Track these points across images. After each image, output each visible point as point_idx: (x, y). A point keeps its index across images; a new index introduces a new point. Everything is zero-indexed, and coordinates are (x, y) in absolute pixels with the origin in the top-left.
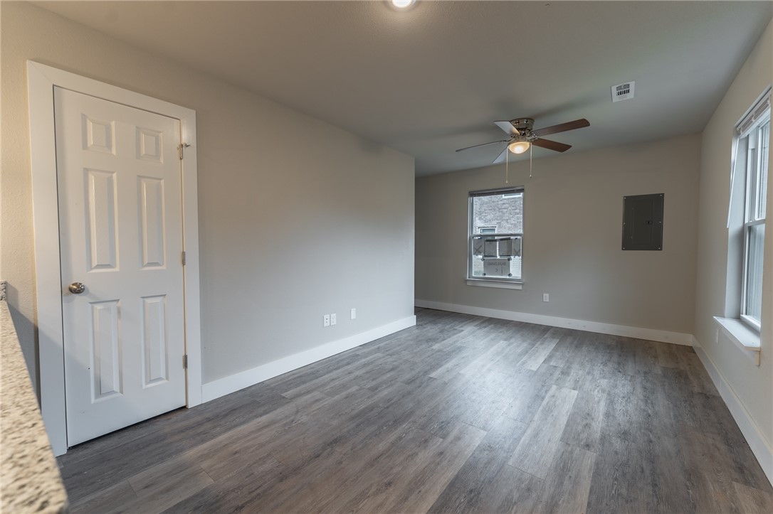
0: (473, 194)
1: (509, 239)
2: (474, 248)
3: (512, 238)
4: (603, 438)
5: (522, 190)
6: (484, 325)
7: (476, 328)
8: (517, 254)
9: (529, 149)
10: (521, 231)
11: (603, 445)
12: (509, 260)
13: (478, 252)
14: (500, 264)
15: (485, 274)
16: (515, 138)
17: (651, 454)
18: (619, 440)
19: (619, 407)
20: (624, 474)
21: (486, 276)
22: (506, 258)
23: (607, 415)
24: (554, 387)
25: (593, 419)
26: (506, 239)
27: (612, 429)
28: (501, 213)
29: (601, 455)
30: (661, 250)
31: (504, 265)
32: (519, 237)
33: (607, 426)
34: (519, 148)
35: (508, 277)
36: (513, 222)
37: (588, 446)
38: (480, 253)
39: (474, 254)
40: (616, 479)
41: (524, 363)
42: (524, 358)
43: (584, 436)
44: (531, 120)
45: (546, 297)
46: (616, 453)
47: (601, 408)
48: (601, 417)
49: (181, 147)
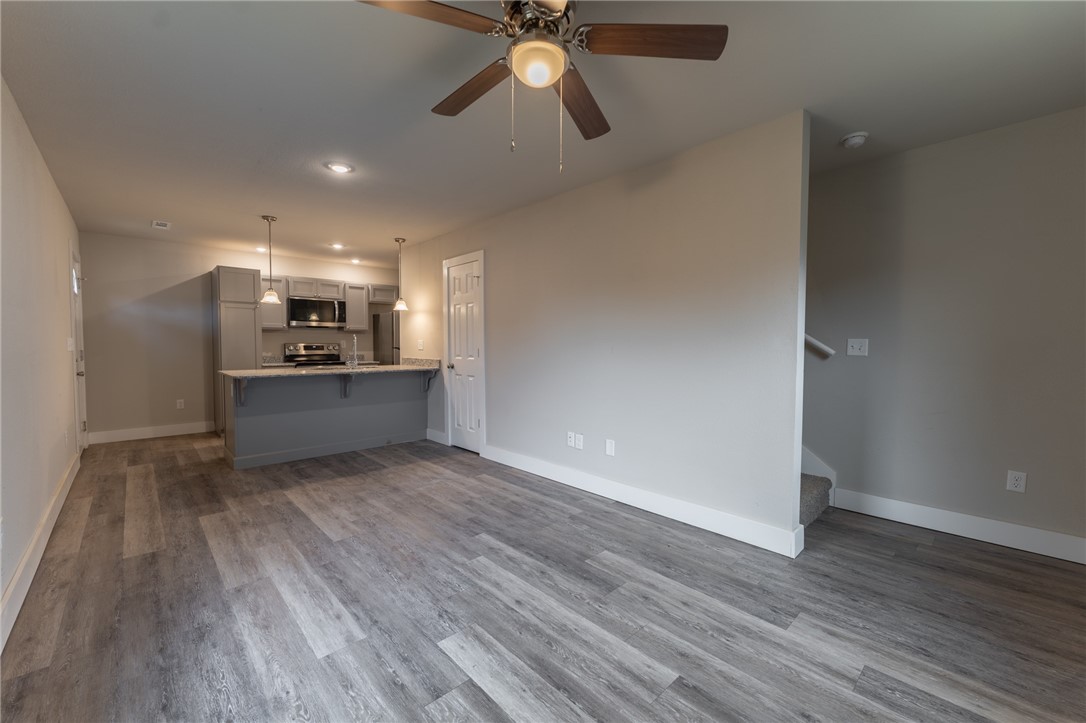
4: (226, 609)
11: (224, 604)
17: (161, 632)
18: (207, 622)
19: (229, 682)
20: (190, 592)
23: (239, 649)
25: (256, 625)
27: (223, 630)
29: (220, 592)
33: (230, 630)
37: (239, 591)
40: (196, 584)
43: (251, 597)
46: (204, 605)
47: (255, 654)
48: (246, 638)
49: (477, 278)
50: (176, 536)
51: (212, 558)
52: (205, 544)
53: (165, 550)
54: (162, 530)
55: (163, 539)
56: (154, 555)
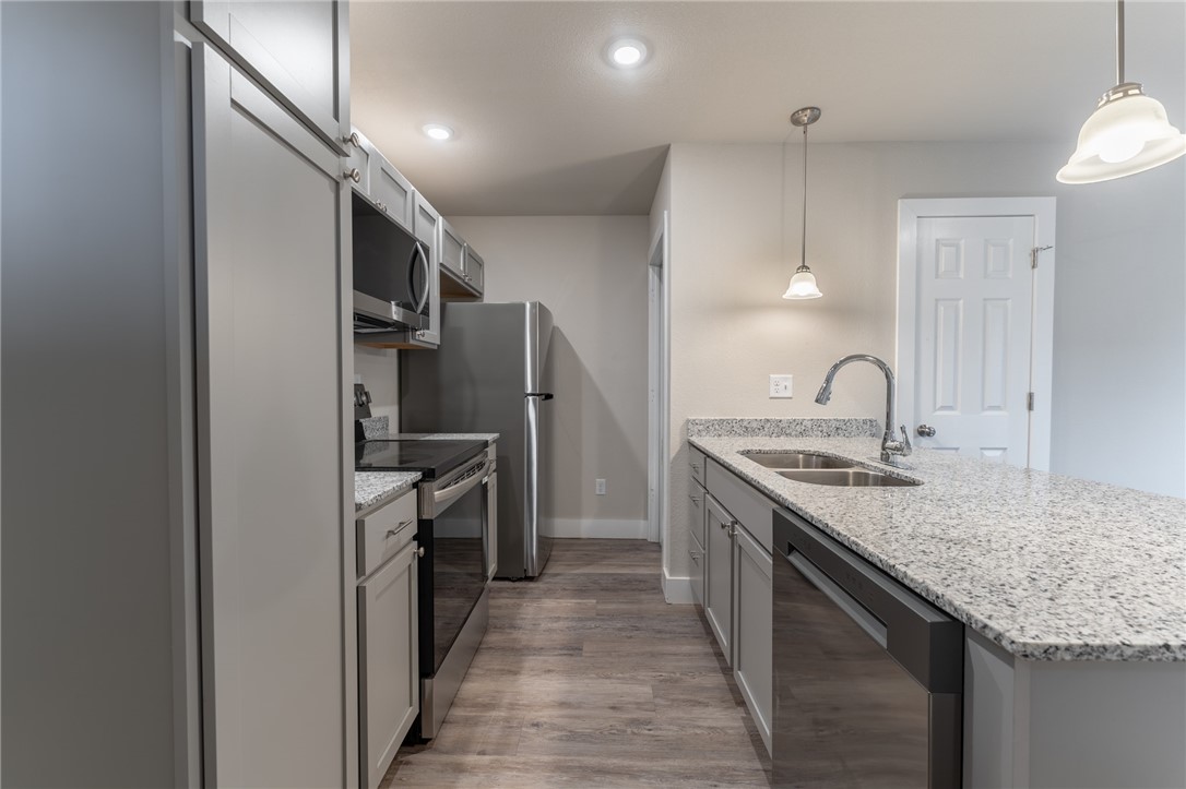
49: (1035, 252)
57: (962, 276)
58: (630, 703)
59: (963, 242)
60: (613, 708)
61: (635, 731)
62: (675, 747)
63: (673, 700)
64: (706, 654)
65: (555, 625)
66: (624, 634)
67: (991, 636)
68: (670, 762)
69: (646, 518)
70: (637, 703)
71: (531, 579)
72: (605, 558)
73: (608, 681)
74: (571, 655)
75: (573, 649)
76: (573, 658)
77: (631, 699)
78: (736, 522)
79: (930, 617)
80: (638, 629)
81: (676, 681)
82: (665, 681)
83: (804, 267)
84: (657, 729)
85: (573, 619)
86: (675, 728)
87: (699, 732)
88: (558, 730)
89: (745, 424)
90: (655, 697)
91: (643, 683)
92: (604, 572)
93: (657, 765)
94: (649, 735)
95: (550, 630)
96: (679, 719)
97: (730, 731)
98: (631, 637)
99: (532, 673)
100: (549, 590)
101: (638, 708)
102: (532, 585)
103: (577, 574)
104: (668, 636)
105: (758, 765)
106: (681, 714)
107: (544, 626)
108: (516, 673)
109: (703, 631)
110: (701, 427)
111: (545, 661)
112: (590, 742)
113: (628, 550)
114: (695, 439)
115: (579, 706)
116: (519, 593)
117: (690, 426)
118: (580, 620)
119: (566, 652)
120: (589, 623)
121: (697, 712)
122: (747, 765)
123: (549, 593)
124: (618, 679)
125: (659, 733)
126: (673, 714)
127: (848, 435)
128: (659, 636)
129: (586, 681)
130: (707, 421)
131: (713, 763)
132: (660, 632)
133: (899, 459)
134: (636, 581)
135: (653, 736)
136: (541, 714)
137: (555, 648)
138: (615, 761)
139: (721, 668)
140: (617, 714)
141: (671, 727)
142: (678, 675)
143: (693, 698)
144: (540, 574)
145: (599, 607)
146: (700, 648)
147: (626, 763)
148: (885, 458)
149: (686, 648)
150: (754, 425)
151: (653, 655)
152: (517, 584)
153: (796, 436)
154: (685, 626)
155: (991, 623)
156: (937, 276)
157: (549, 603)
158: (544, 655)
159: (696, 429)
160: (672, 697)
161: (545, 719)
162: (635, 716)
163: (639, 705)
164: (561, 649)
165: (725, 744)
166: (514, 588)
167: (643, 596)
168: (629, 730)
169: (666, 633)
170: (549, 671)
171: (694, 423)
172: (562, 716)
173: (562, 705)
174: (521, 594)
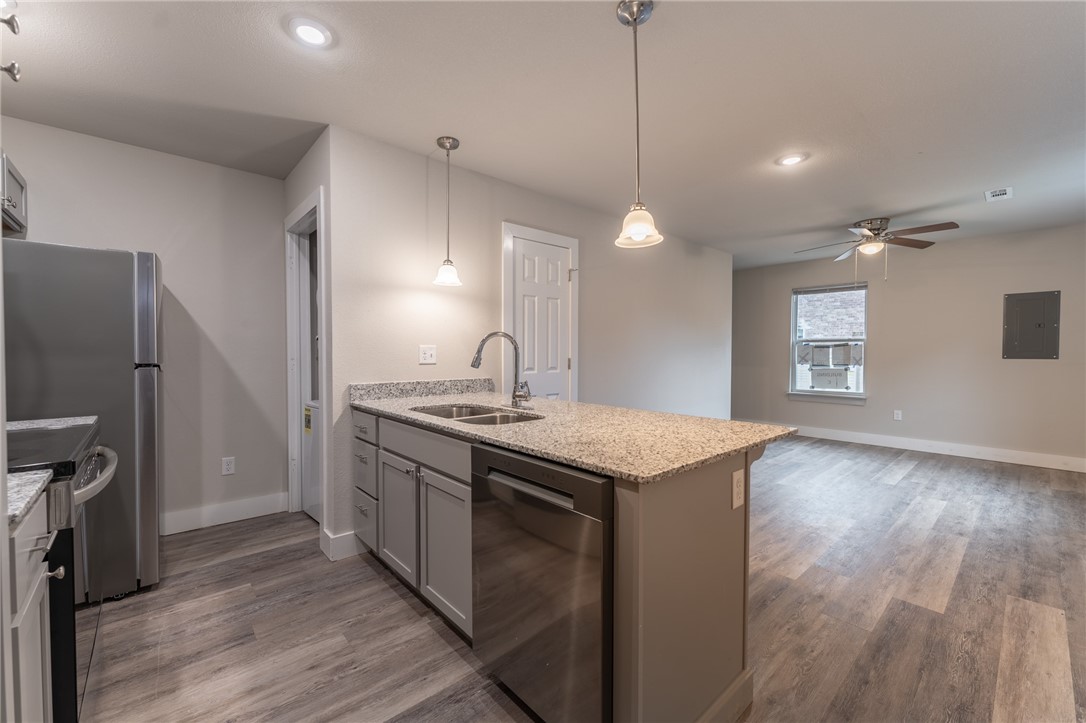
0: (797, 292)
1: (847, 345)
2: (799, 356)
3: (850, 343)
5: (865, 287)
6: (817, 445)
7: (808, 448)
8: (857, 363)
9: (884, 250)
10: (864, 337)
12: (846, 370)
13: (803, 360)
14: (834, 375)
15: (813, 387)
16: (868, 239)
19: (996, 514)
20: (998, 551)
21: (815, 389)
22: (843, 368)
23: (982, 518)
24: (919, 498)
25: (965, 520)
26: (843, 345)
27: (986, 527)
28: (811, 308)
29: (974, 540)
30: (1057, 358)
31: (840, 376)
32: (859, 343)
33: (982, 525)
34: (871, 249)
35: (845, 390)
36: (831, 320)
37: (960, 534)
38: (807, 361)
39: (799, 363)
40: (990, 552)
41: (878, 479)
42: (878, 475)
44: (886, 220)
45: (898, 415)
47: (975, 514)
48: (975, 519)
49: (570, 271)
50: (990, 602)
51: (963, 561)
52: (960, 576)
53: (1010, 593)
54: (1005, 624)
55: (1008, 609)
56: (1025, 595)
57: (536, 281)
58: (328, 656)
59: (536, 258)
60: (312, 668)
61: (342, 675)
62: (384, 669)
63: (368, 636)
64: (383, 590)
65: (207, 624)
66: (297, 602)
67: (632, 479)
68: (384, 682)
69: (286, 488)
70: (334, 654)
71: (148, 589)
72: (244, 540)
73: (296, 649)
74: (242, 644)
75: (242, 638)
76: (245, 646)
77: (327, 653)
78: (419, 465)
79: (599, 481)
80: (310, 593)
81: (365, 620)
82: (355, 624)
83: (448, 261)
84: (362, 664)
85: (228, 610)
86: (378, 656)
87: (398, 649)
88: (257, 714)
89: (401, 386)
90: (349, 641)
91: (333, 635)
92: (248, 554)
93: (371, 691)
94: (356, 673)
95: (202, 632)
96: (378, 647)
97: (423, 637)
98: (306, 603)
99: (196, 681)
100: (181, 592)
101: (337, 657)
102: (150, 595)
103: (213, 566)
104: (344, 588)
105: (450, 649)
106: (379, 644)
107: (190, 630)
108: (173, 691)
109: (375, 573)
110: (362, 392)
111: (211, 662)
112: (300, 706)
113: (269, 526)
114: (357, 402)
115: (273, 683)
116: (134, 609)
117: (353, 391)
118: (238, 608)
119: (232, 644)
120: (253, 606)
121: (392, 635)
122: (443, 653)
123: (183, 595)
124: (308, 642)
125: (365, 666)
126: (372, 646)
127: (475, 391)
128: (334, 591)
129: (271, 659)
130: (369, 386)
131: (417, 665)
132: (334, 588)
133: (524, 403)
134: (290, 552)
135: (360, 671)
136: (228, 712)
137: (220, 645)
138: (331, 708)
139: (400, 596)
140: (319, 671)
141: (373, 657)
142: (365, 615)
143: (384, 627)
144: (162, 580)
145: (257, 588)
146: (376, 587)
147: (343, 703)
148: (515, 404)
149: (365, 592)
150: (408, 387)
151: (334, 609)
152: (126, 602)
153: (440, 394)
154: (357, 575)
155: (632, 473)
156: (524, 279)
157: (187, 606)
158: (206, 658)
159: (358, 393)
160: (364, 635)
161: (236, 714)
162: (337, 664)
163: (337, 654)
164: (226, 643)
165: (422, 647)
166: (124, 607)
167: (304, 563)
168: (336, 678)
169: (340, 586)
170: (220, 669)
171: (356, 388)
172: (257, 702)
173: (251, 692)
174: (139, 609)
